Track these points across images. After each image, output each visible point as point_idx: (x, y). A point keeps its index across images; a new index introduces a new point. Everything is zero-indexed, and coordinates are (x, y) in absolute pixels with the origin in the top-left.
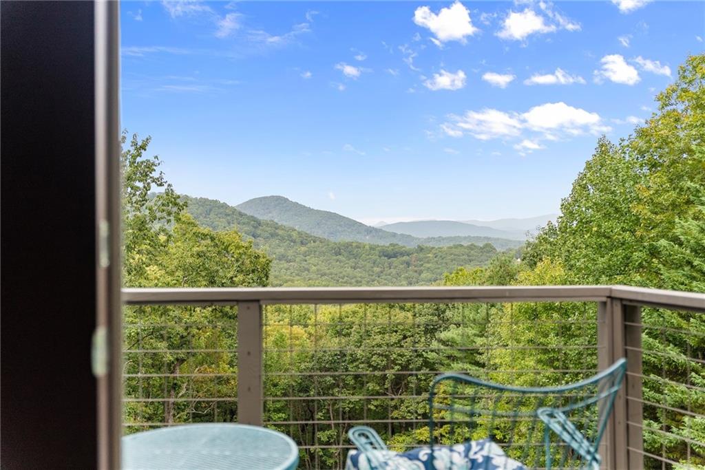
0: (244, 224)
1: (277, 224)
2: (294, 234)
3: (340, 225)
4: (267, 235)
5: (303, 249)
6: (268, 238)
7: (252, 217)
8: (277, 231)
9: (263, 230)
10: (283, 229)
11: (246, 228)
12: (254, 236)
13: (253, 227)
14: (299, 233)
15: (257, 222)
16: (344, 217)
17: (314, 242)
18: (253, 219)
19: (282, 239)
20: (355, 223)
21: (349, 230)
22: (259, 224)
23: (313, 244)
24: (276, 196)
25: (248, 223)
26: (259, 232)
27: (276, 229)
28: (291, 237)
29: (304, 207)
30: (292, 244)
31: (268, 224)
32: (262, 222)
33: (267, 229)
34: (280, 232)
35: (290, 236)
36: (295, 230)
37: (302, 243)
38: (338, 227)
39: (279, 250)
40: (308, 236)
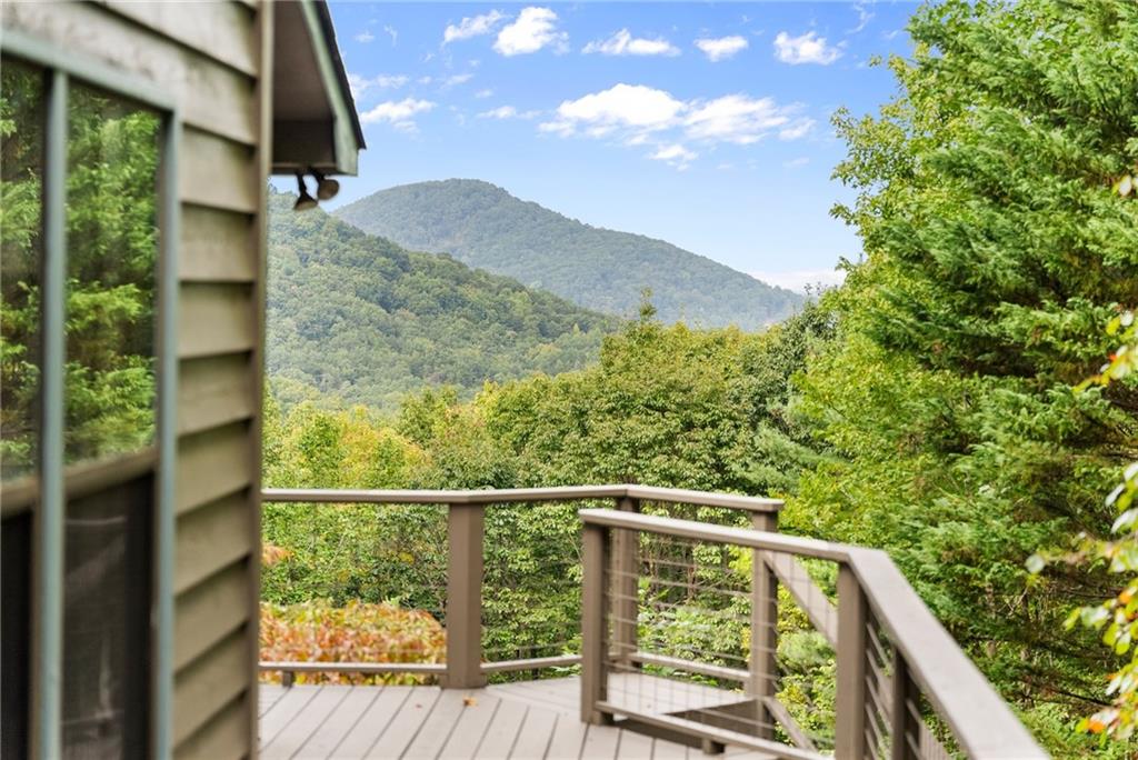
0: (354, 263)
1: (461, 266)
2: (519, 303)
3: (676, 283)
4: (426, 301)
5: (546, 349)
6: (429, 310)
7: (379, 239)
8: (461, 290)
9: (413, 286)
10: (480, 285)
11: (361, 278)
12: (384, 304)
13: (385, 274)
14: (534, 297)
15: (395, 257)
16: (691, 256)
17: (584, 328)
18: (385, 248)
19: (479, 316)
20: (726, 275)
21: (710, 299)
22: (404, 265)
23: (577, 334)
24: (469, 182)
25: (367, 263)
26: (401, 291)
27: (459, 282)
28: (506, 310)
29: (559, 218)
30: (510, 333)
31: (431, 266)
32: (412, 257)
33: (431, 282)
34: (472, 294)
35: (504, 307)
36: (522, 289)
37: (543, 332)
38: (672, 288)
39: (468, 351)
40: (562, 307)
